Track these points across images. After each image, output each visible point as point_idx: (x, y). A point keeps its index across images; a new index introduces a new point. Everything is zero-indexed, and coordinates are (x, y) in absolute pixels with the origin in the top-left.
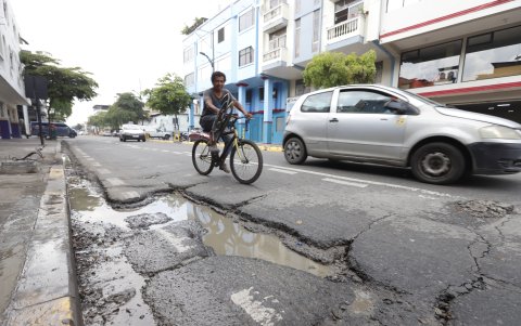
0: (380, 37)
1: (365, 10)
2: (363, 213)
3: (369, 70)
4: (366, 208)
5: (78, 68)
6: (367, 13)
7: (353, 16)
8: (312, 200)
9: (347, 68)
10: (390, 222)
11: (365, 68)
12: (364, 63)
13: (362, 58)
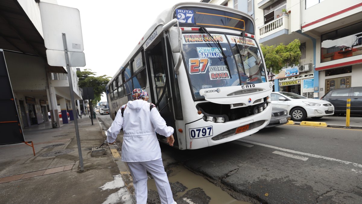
0: (302, 27)
1: (288, 11)
2: (310, 188)
3: (296, 54)
4: (312, 184)
5: (105, 76)
6: (290, 12)
7: (278, 16)
8: (271, 175)
9: (278, 56)
10: (331, 197)
11: (292, 53)
12: (291, 50)
13: (288, 46)
